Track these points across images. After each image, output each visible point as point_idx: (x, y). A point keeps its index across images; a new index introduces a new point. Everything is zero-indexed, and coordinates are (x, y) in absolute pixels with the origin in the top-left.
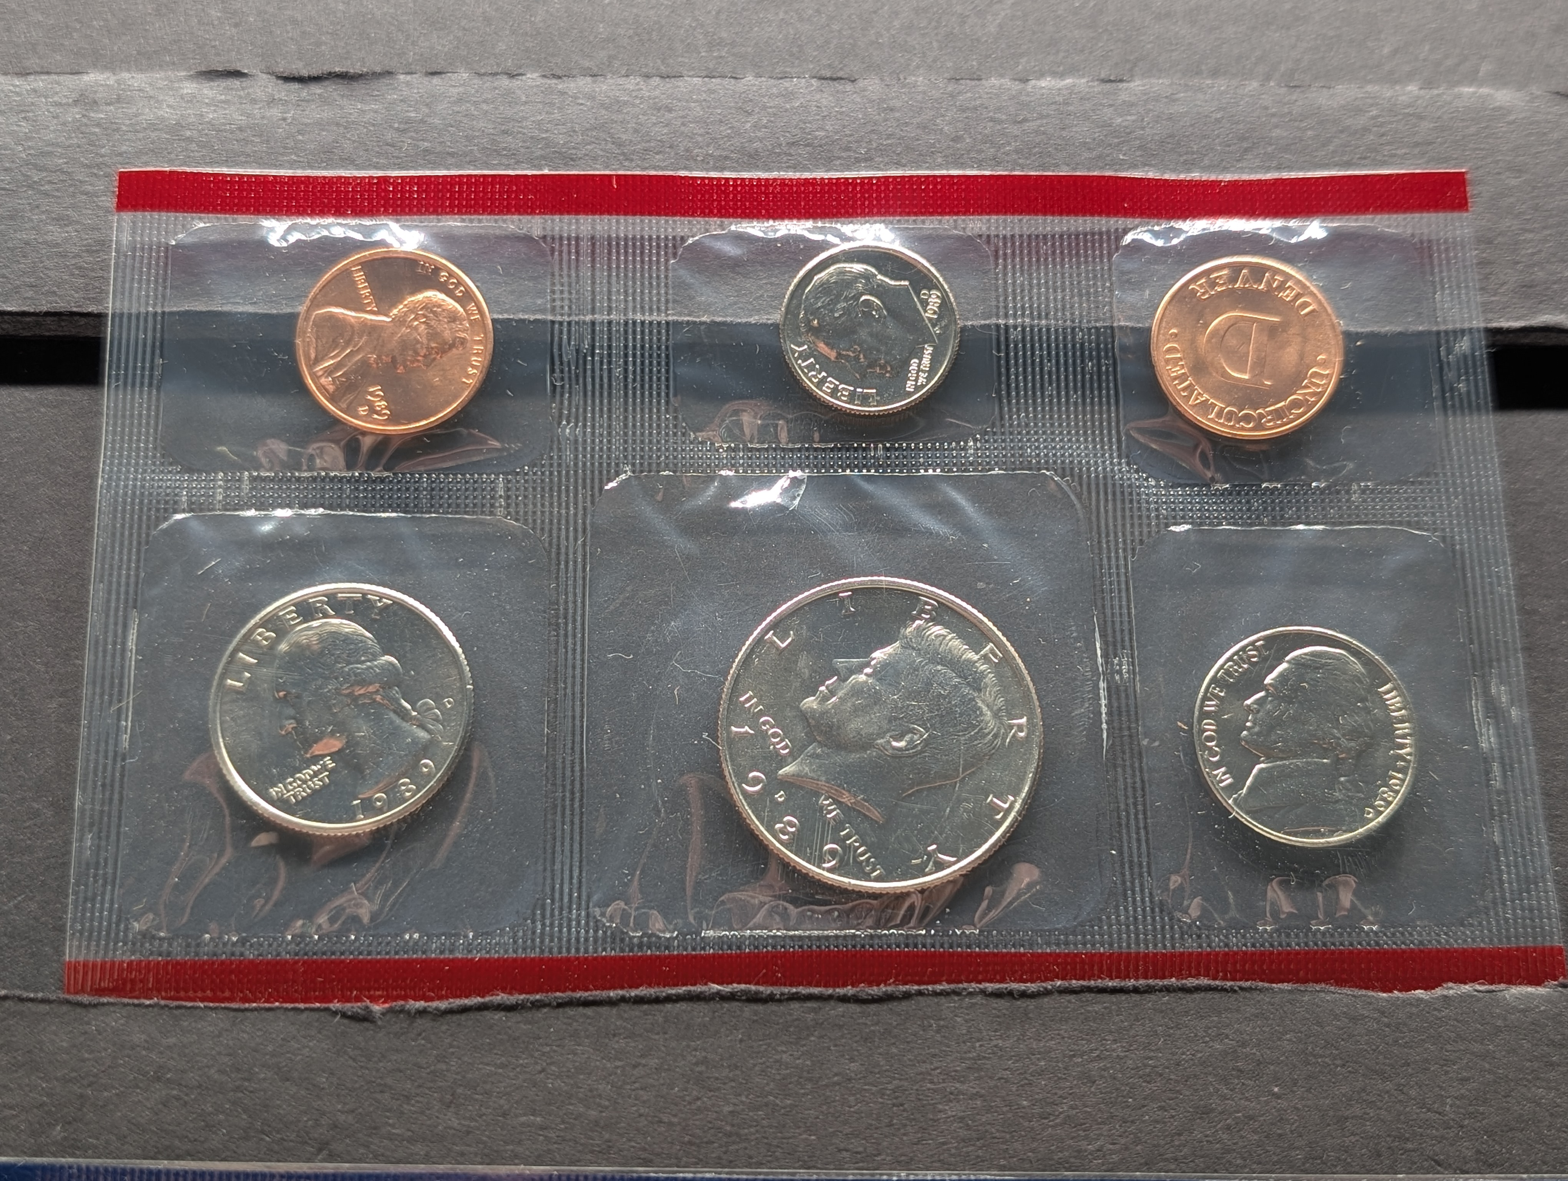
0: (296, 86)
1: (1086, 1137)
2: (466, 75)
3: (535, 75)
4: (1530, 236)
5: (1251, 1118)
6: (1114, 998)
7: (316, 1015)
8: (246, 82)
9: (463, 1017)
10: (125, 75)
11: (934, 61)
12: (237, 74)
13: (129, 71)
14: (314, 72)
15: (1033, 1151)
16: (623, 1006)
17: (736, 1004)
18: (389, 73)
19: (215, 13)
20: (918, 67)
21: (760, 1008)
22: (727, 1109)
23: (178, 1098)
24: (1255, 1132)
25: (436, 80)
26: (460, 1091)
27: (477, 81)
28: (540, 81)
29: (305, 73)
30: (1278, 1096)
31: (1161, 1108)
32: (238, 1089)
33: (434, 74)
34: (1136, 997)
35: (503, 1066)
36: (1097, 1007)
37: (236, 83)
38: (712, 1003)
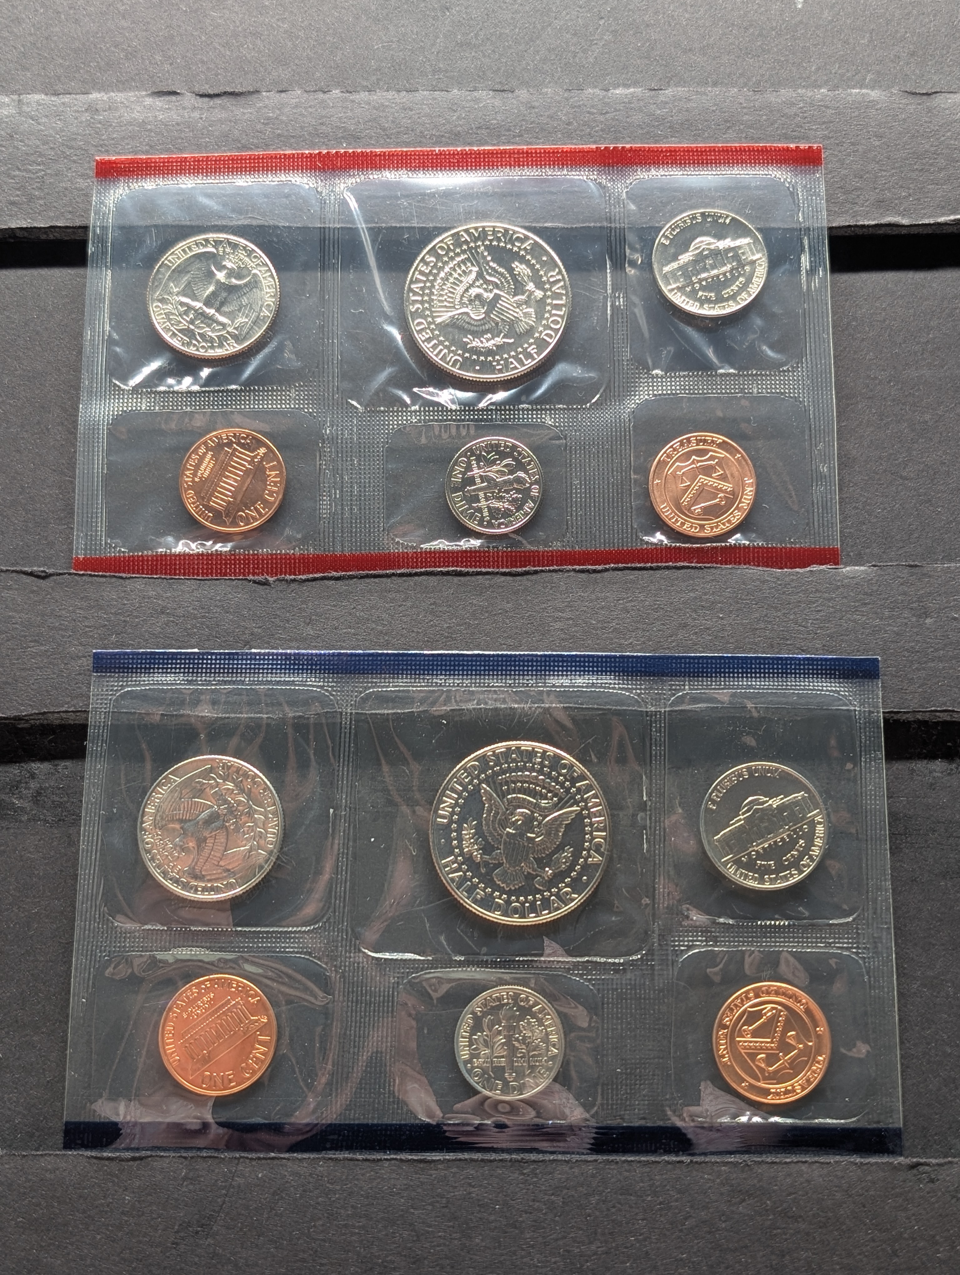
0: (206, 100)
1: (623, 638)
2: (299, 92)
3: (337, 91)
4: (884, 173)
5: (708, 629)
6: (640, 572)
7: (240, 582)
8: (179, 98)
9: (314, 583)
10: (112, 94)
11: (559, 79)
12: (174, 93)
13: (113, 91)
14: (216, 92)
15: (597, 644)
16: (393, 578)
17: (449, 578)
18: (257, 92)
19: (158, 58)
20: (550, 82)
21: (462, 578)
22: (446, 625)
23: (173, 622)
24: (709, 635)
25: (283, 95)
26: (313, 617)
27: (305, 95)
28: (340, 95)
29: (211, 92)
30: (722, 618)
31: (663, 624)
32: (203, 617)
33: (282, 92)
34: (651, 572)
35: (334, 606)
36: (632, 577)
37: (174, 98)
38: (438, 577)
